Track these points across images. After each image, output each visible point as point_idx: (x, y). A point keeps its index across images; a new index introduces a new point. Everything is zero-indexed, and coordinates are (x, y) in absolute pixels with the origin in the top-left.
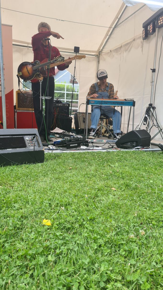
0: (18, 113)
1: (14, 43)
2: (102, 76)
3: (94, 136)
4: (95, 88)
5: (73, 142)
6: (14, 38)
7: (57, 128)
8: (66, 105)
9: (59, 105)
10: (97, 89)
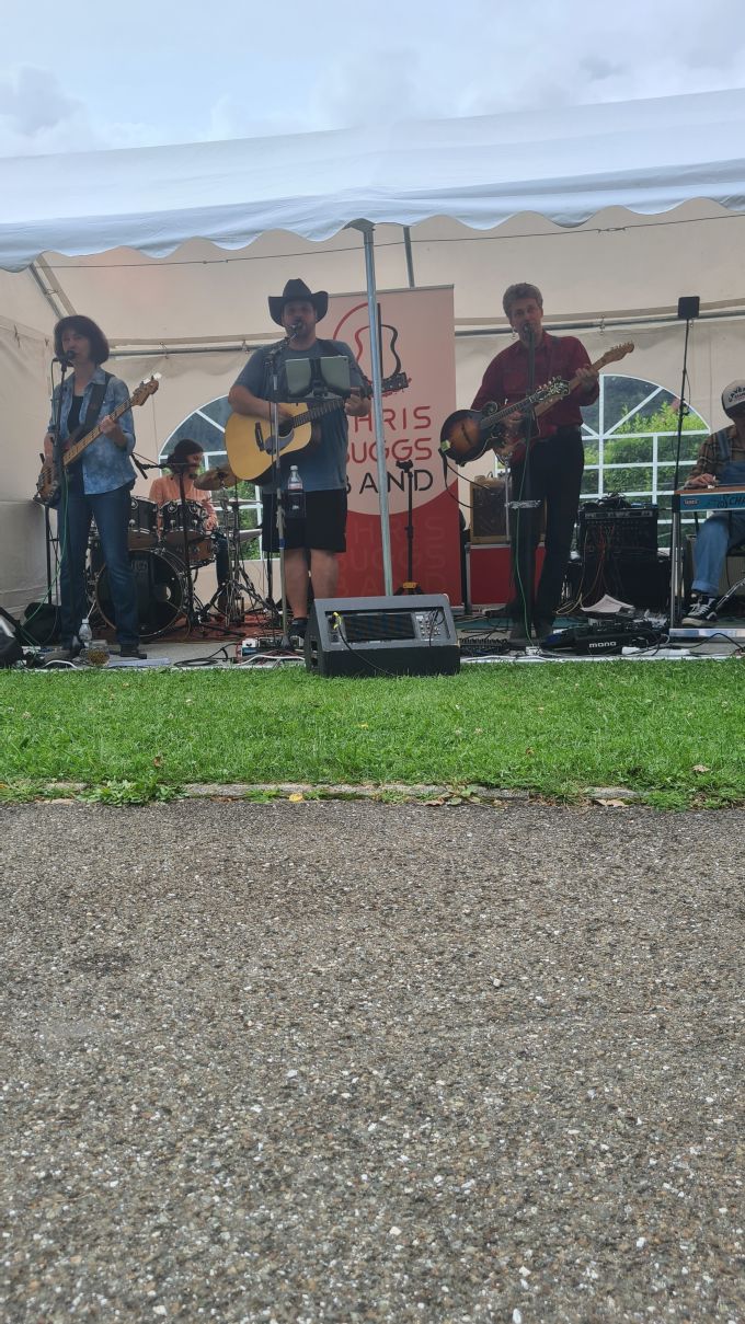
0: (475, 553)
1: (458, 328)
2: (738, 402)
3: (702, 617)
4: (718, 449)
5: (602, 637)
6: (457, 315)
7: (606, 596)
8: (643, 512)
9: (618, 515)
10: (726, 451)
